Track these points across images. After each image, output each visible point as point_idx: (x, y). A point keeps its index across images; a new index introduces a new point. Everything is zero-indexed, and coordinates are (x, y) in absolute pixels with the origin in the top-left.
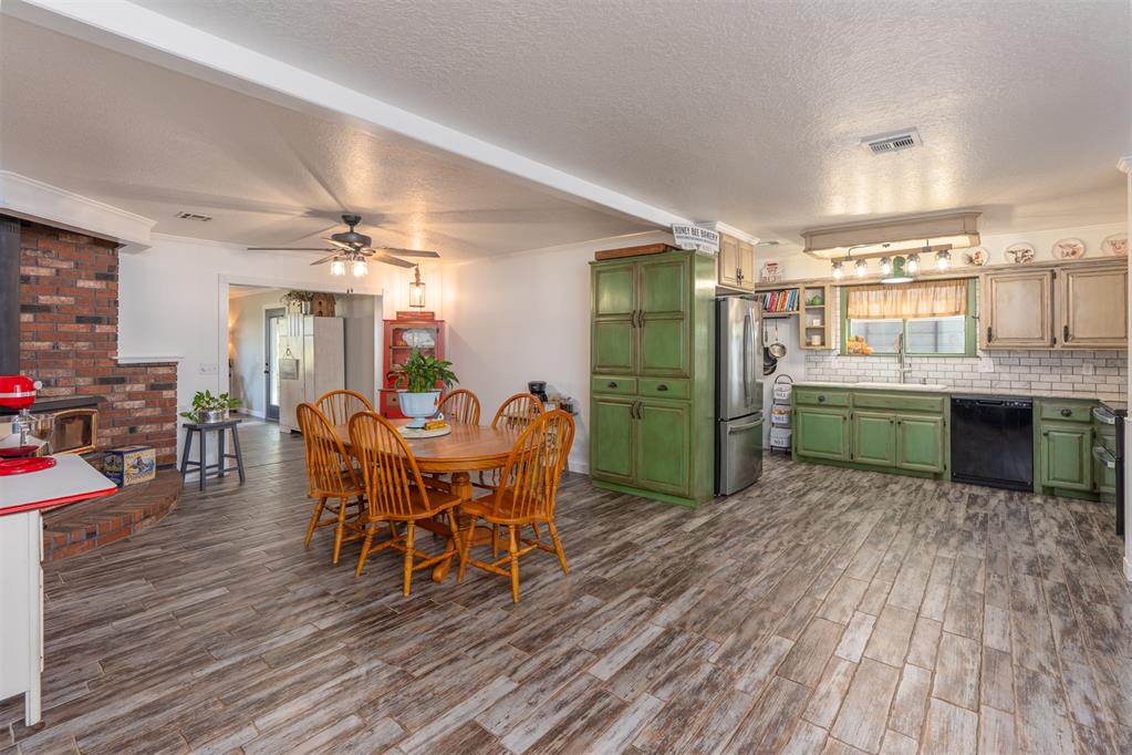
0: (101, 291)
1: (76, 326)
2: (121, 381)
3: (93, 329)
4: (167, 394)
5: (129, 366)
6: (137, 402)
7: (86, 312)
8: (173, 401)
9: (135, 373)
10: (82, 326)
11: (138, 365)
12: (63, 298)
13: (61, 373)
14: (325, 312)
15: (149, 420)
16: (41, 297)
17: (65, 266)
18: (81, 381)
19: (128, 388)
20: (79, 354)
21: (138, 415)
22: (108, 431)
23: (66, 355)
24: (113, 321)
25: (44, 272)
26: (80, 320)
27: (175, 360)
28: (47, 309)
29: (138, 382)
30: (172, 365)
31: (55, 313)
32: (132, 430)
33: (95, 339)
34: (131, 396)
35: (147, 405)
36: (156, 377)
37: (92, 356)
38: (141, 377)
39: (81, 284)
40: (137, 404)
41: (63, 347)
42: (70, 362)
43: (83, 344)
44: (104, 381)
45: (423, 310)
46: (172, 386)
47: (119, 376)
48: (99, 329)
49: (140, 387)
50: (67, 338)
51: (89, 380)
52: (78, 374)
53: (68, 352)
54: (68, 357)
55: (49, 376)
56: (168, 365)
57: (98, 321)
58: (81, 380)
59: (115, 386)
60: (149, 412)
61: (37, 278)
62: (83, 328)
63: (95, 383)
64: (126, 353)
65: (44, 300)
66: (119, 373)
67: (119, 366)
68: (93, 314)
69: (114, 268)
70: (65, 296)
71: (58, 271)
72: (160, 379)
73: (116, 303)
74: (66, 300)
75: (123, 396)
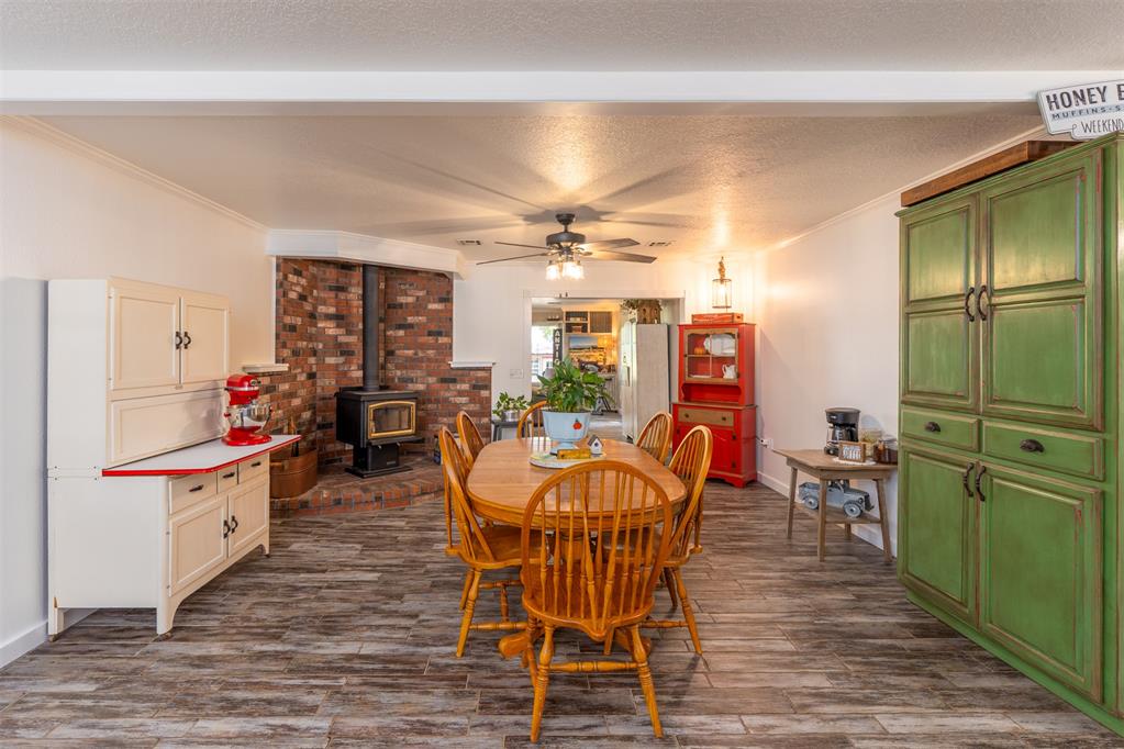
0: (441, 311)
1: (427, 338)
2: (454, 381)
3: (437, 340)
4: (484, 393)
5: (458, 369)
6: (464, 398)
7: (433, 328)
8: (489, 400)
9: (462, 376)
10: (430, 338)
11: (464, 369)
12: (420, 318)
13: (419, 373)
16: (408, 318)
17: (421, 294)
18: (432, 380)
19: (458, 387)
20: (429, 360)
22: (445, 419)
23: (421, 360)
24: (449, 334)
25: (410, 300)
26: (430, 334)
27: (489, 365)
28: (411, 326)
29: (465, 383)
30: (488, 370)
31: (416, 329)
33: (438, 347)
34: (461, 393)
35: (471, 401)
36: (477, 379)
37: (437, 361)
38: (466, 379)
40: (464, 400)
41: (420, 354)
42: (424, 365)
43: (431, 351)
44: (444, 380)
46: (487, 387)
47: (450, 378)
48: (442, 340)
49: (465, 387)
51: (435, 379)
52: (429, 375)
53: (422, 357)
54: (423, 362)
55: (412, 375)
56: (483, 369)
57: (439, 334)
58: (430, 378)
59: (451, 385)
60: (472, 407)
61: (407, 304)
62: (431, 340)
63: (438, 382)
64: (458, 360)
65: (410, 319)
66: (452, 375)
67: (452, 369)
68: (437, 329)
69: (450, 292)
70: (422, 316)
71: (418, 297)
72: (479, 380)
73: (451, 319)
74: (422, 319)
75: (455, 393)
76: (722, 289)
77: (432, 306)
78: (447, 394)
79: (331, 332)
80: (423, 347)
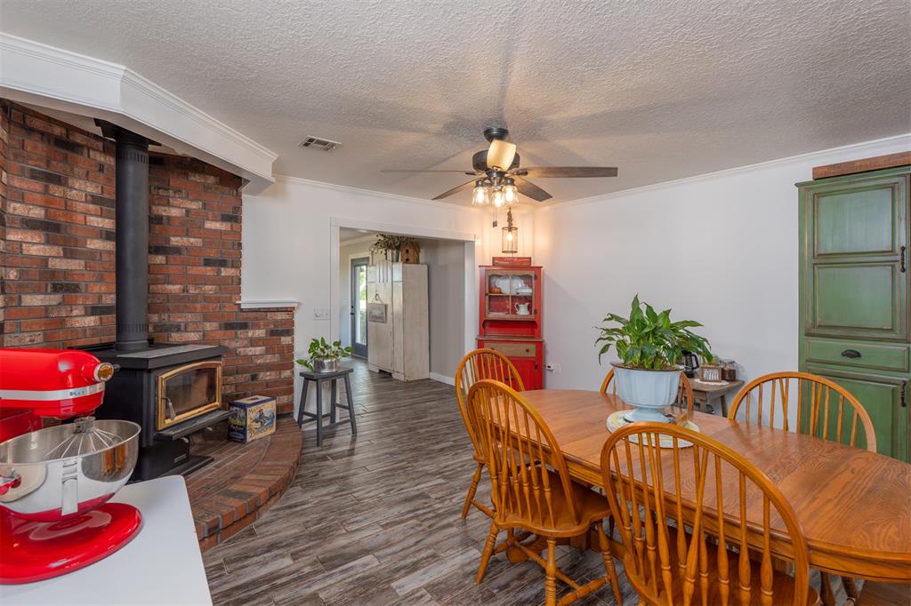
0: (225, 233)
1: (203, 268)
2: (244, 326)
3: (219, 272)
4: (285, 340)
5: (251, 310)
6: (258, 348)
7: (213, 254)
8: (290, 348)
9: (257, 319)
10: (209, 268)
11: (258, 310)
12: (192, 240)
13: (190, 317)
14: (411, 259)
15: (269, 367)
16: (173, 239)
17: (194, 206)
18: (209, 326)
19: (250, 334)
20: (206, 298)
21: (258, 362)
22: (232, 378)
23: (194, 299)
24: (237, 264)
25: (174, 212)
26: (208, 263)
27: (292, 305)
28: (177, 250)
29: (259, 328)
30: (290, 311)
31: (185, 255)
32: (254, 377)
33: (220, 282)
34: (254, 342)
35: (267, 352)
36: (276, 322)
37: (218, 300)
38: (262, 323)
39: (209, 225)
40: (258, 350)
41: (192, 291)
42: (198, 306)
43: (210, 287)
44: (229, 326)
45: (515, 255)
46: (289, 332)
47: (240, 322)
48: (225, 272)
49: (260, 333)
51: (215, 325)
52: (206, 319)
53: (196, 296)
54: (196, 301)
55: (179, 320)
56: (286, 311)
57: (223, 263)
58: (208, 324)
59: (239, 332)
60: (269, 359)
61: (169, 218)
62: (210, 271)
63: (220, 328)
64: (250, 298)
65: (175, 241)
66: (241, 318)
67: (242, 310)
68: (218, 257)
69: (238, 209)
70: (194, 238)
71: (188, 211)
72: (279, 324)
73: (240, 245)
74: (195, 241)
75: (246, 342)
76: (510, 237)
78: (234, 344)
80: (198, 281)
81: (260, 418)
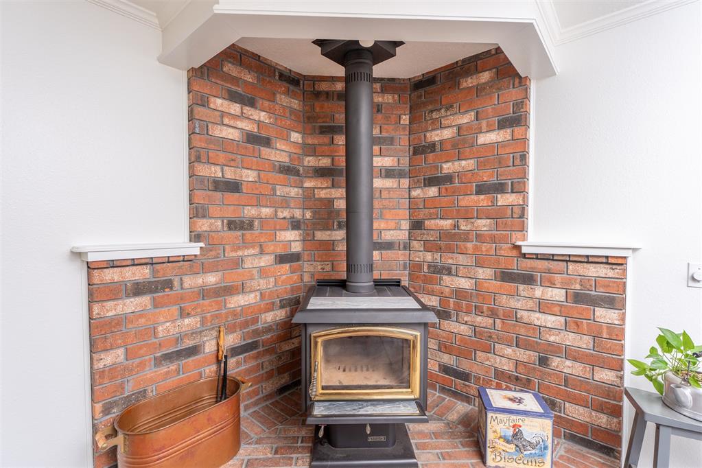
0: (504, 144)
1: (475, 197)
2: (529, 279)
3: (494, 201)
4: (605, 315)
5: (537, 257)
6: (553, 318)
7: (487, 177)
8: (617, 333)
9: (549, 271)
10: (482, 197)
11: (550, 258)
12: (463, 163)
13: (462, 259)
15: (570, 354)
16: (445, 166)
17: (466, 119)
18: (484, 273)
19: (538, 292)
20: (480, 237)
21: (552, 339)
23: (465, 237)
24: (519, 187)
25: (447, 134)
26: (481, 190)
27: (621, 254)
28: (449, 179)
29: (552, 285)
30: (618, 263)
31: (456, 183)
32: (543, 361)
33: (497, 215)
34: (543, 307)
35: (567, 327)
36: (584, 280)
37: (493, 239)
38: (558, 278)
40: (551, 320)
41: (464, 226)
42: (470, 245)
43: (483, 222)
44: (506, 276)
46: (615, 301)
47: (523, 272)
48: (505, 200)
49: (557, 294)
50: (467, 214)
51: (490, 271)
52: (479, 264)
53: (467, 233)
54: (467, 240)
55: (450, 261)
56: (607, 261)
57: (500, 188)
58: (480, 271)
59: (521, 287)
60: (570, 339)
61: (441, 142)
62: (483, 200)
63: (496, 278)
64: (538, 238)
65: (448, 168)
66: (524, 267)
67: (524, 256)
68: (494, 179)
69: (523, 105)
70: (465, 159)
71: (459, 128)
72: (592, 285)
74: (467, 164)
75: (531, 304)
77: (484, 139)
78: (514, 303)
79: (323, 194)
81: (515, 435)
